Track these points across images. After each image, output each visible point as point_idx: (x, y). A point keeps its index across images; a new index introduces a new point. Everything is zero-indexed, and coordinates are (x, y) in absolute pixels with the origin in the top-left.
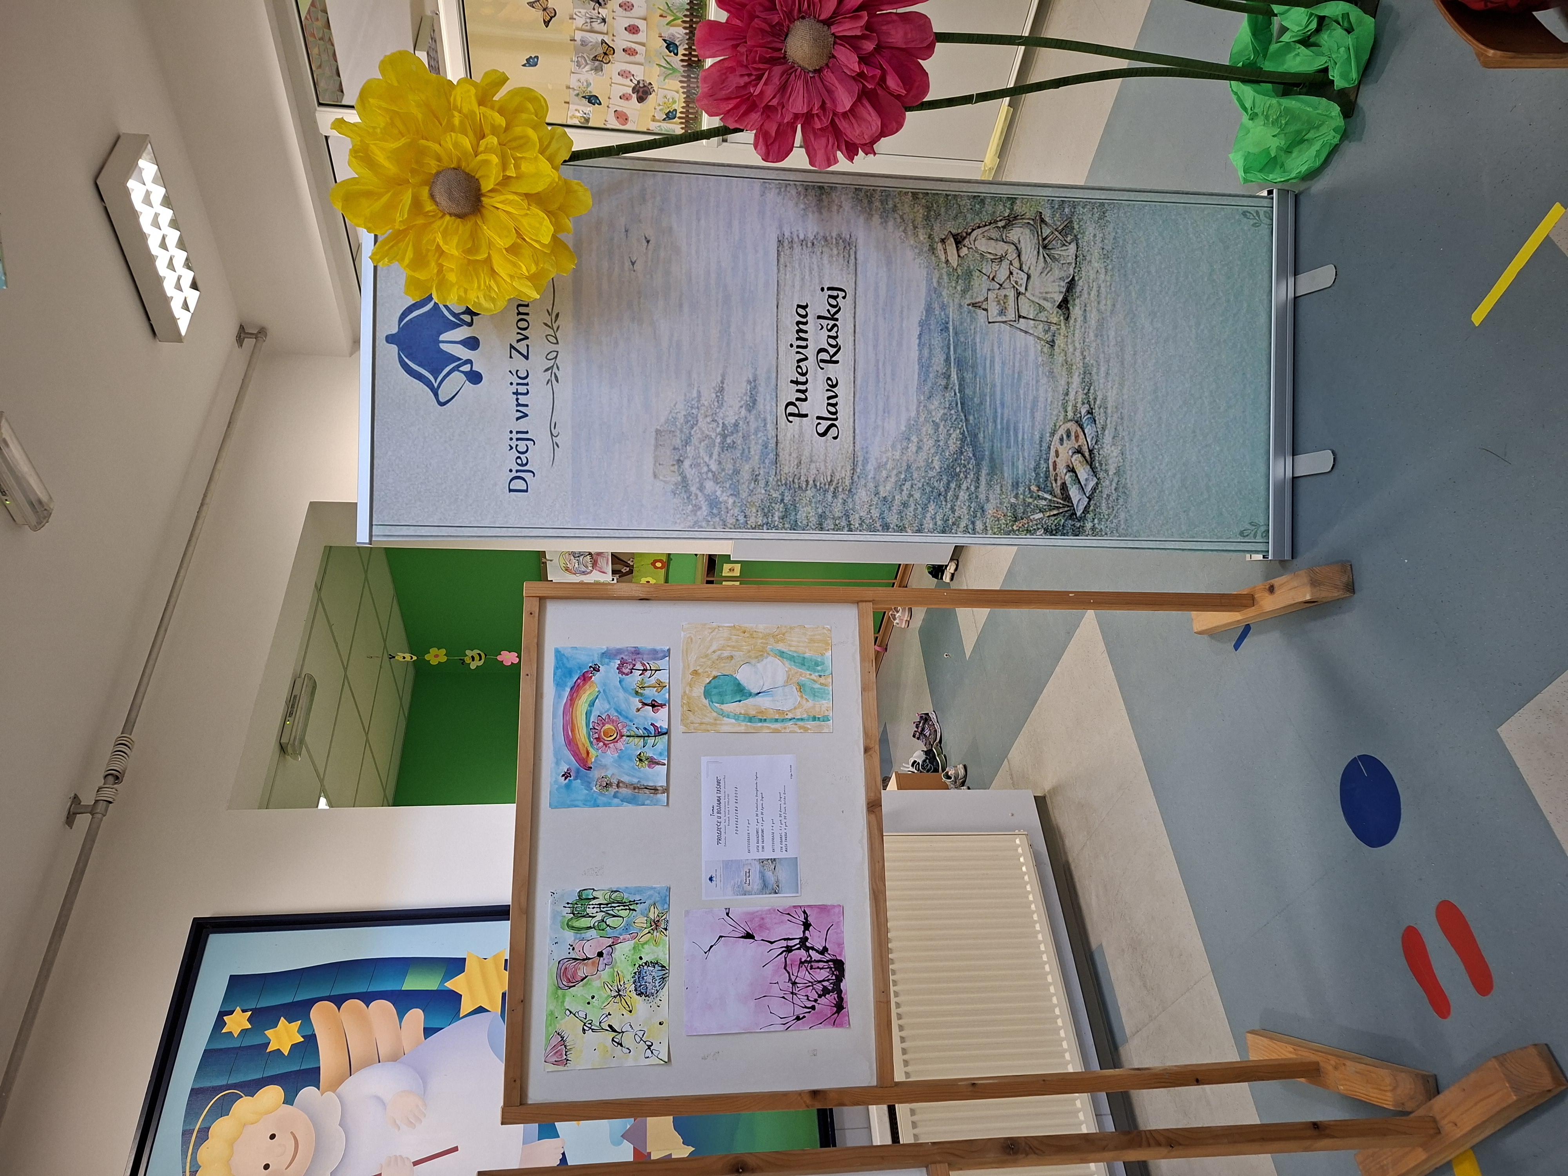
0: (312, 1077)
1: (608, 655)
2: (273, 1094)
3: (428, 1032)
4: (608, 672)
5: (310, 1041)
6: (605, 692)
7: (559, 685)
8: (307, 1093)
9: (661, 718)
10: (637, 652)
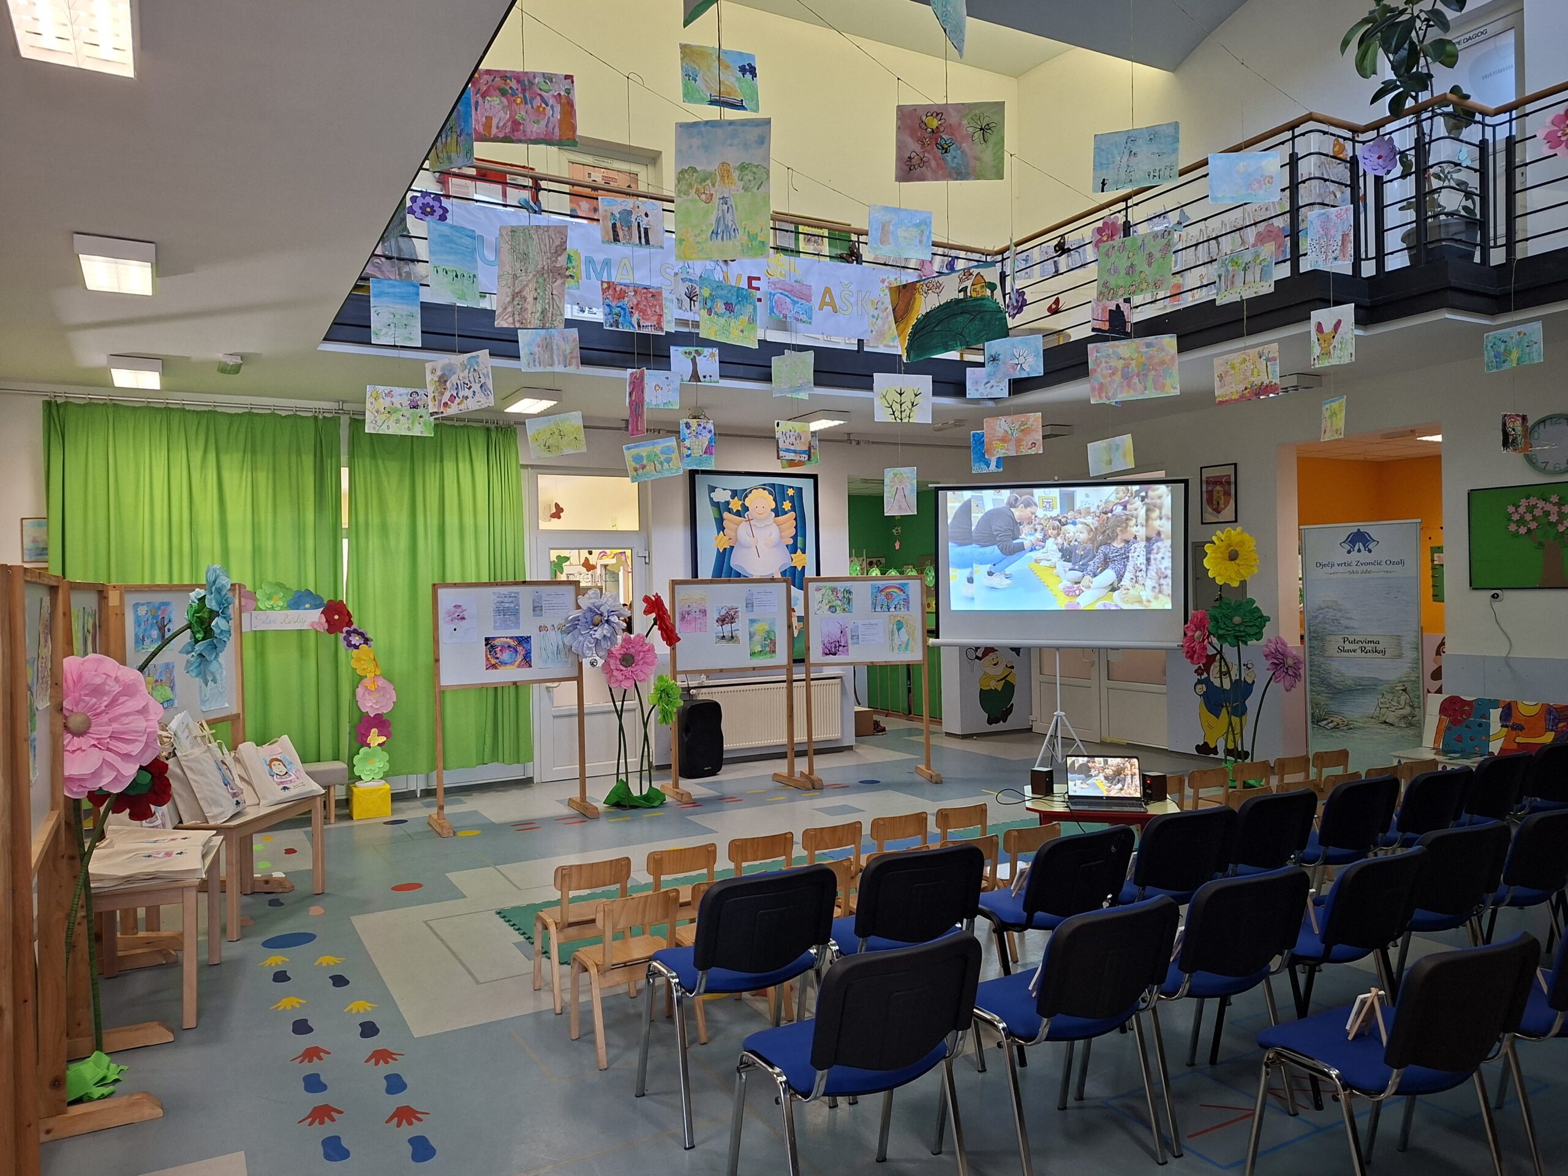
0: (777, 515)
1: (908, 596)
2: (773, 506)
3: (787, 546)
4: (904, 596)
5: (786, 513)
6: (899, 595)
7: (900, 584)
8: (773, 514)
9: (892, 609)
10: (908, 602)
